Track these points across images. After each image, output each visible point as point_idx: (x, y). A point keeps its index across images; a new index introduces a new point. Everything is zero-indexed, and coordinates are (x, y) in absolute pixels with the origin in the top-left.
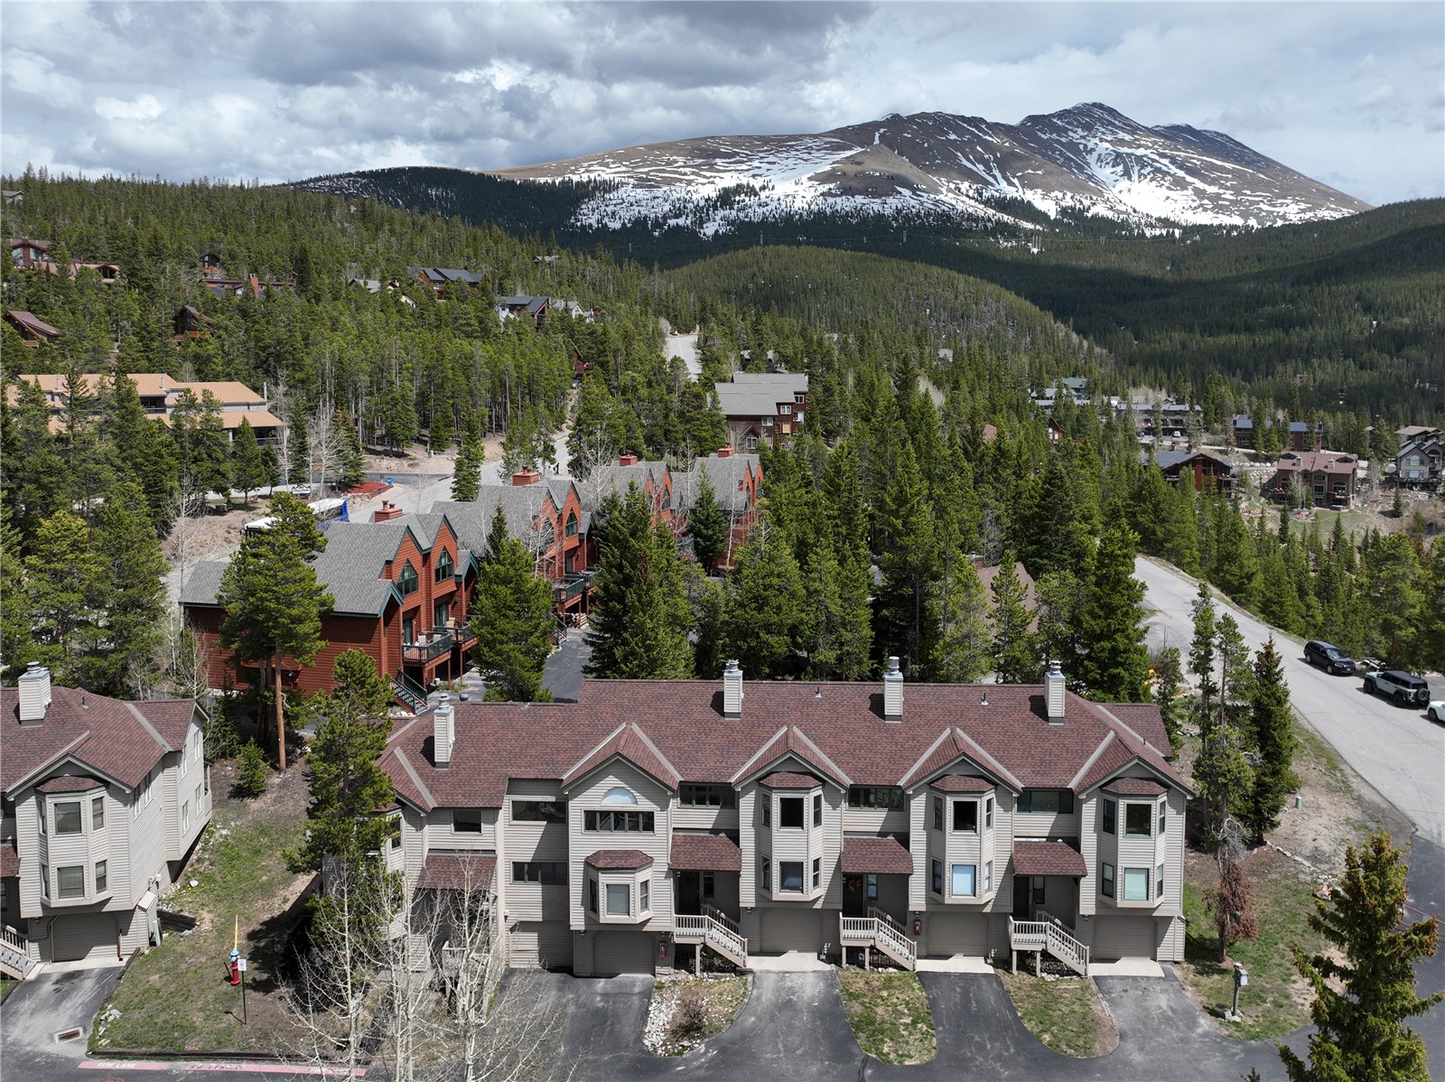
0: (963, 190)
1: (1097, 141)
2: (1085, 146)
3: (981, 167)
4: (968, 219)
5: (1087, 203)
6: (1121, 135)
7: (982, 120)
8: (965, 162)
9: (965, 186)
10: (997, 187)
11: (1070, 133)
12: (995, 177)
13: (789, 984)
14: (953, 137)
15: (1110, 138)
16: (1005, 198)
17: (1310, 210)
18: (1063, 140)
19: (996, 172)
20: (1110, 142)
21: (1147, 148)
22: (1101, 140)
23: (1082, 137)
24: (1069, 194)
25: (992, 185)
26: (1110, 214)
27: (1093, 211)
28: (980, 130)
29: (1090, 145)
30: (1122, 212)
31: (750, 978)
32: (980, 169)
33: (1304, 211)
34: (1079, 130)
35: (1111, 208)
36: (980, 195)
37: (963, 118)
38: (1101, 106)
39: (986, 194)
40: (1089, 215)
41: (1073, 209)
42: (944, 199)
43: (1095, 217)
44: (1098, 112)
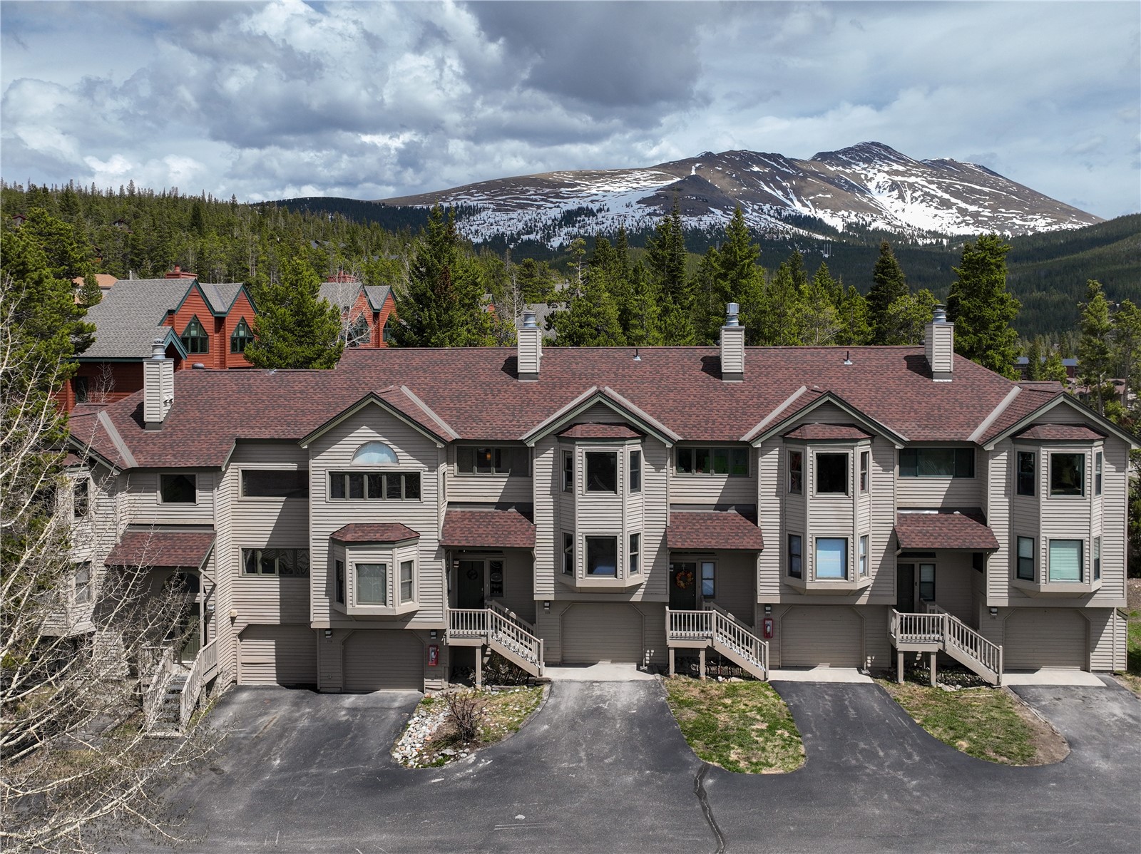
0: (765, 210)
1: (876, 171)
2: (866, 176)
3: (780, 193)
4: (770, 232)
5: (868, 219)
6: (896, 167)
7: (780, 156)
8: (766, 189)
9: (766, 207)
10: (794, 208)
11: (854, 166)
12: (791, 200)
13: (599, 693)
14: (756, 169)
15: (886, 169)
16: (800, 216)
17: (1055, 223)
18: (848, 171)
19: (792, 196)
20: (887, 172)
21: (917, 176)
22: (879, 171)
23: (865, 169)
24: (854, 213)
25: (789, 206)
26: (888, 228)
27: (874, 225)
28: (779, 163)
29: (870, 175)
30: (898, 227)
31: (546, 688)
32: (779, 194)
33: (1050, 224)
34: (861, 163)
35: (889, 224)
36: (780, 214)
37: (764, 155)
38: (878, 145)
39: (784, 214)
40: (871, 229)
41: (857, 224)
42: (750, 217)
43: (876, 230)
44: (876, 149)
